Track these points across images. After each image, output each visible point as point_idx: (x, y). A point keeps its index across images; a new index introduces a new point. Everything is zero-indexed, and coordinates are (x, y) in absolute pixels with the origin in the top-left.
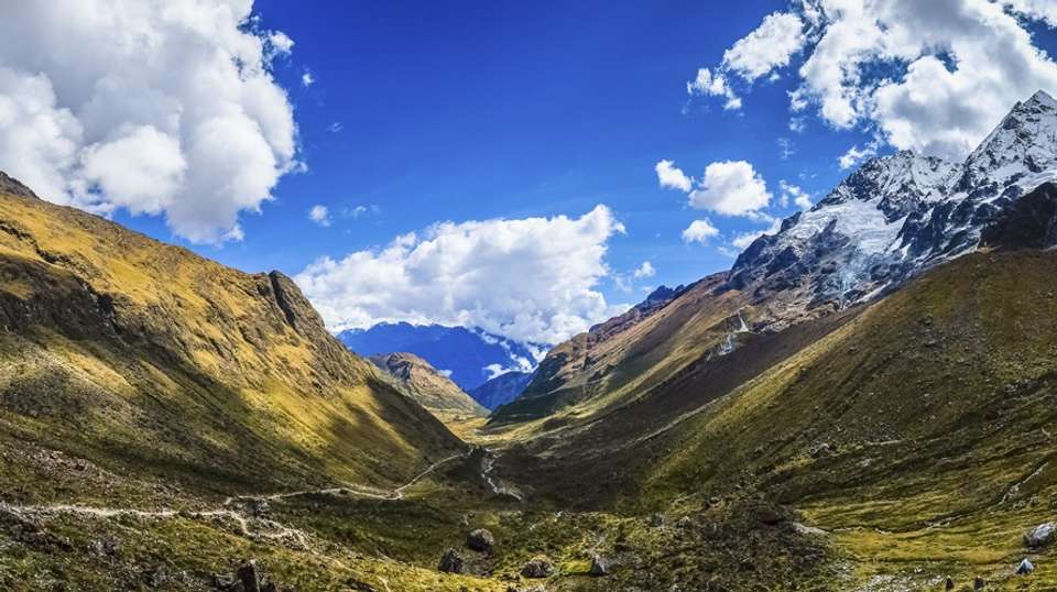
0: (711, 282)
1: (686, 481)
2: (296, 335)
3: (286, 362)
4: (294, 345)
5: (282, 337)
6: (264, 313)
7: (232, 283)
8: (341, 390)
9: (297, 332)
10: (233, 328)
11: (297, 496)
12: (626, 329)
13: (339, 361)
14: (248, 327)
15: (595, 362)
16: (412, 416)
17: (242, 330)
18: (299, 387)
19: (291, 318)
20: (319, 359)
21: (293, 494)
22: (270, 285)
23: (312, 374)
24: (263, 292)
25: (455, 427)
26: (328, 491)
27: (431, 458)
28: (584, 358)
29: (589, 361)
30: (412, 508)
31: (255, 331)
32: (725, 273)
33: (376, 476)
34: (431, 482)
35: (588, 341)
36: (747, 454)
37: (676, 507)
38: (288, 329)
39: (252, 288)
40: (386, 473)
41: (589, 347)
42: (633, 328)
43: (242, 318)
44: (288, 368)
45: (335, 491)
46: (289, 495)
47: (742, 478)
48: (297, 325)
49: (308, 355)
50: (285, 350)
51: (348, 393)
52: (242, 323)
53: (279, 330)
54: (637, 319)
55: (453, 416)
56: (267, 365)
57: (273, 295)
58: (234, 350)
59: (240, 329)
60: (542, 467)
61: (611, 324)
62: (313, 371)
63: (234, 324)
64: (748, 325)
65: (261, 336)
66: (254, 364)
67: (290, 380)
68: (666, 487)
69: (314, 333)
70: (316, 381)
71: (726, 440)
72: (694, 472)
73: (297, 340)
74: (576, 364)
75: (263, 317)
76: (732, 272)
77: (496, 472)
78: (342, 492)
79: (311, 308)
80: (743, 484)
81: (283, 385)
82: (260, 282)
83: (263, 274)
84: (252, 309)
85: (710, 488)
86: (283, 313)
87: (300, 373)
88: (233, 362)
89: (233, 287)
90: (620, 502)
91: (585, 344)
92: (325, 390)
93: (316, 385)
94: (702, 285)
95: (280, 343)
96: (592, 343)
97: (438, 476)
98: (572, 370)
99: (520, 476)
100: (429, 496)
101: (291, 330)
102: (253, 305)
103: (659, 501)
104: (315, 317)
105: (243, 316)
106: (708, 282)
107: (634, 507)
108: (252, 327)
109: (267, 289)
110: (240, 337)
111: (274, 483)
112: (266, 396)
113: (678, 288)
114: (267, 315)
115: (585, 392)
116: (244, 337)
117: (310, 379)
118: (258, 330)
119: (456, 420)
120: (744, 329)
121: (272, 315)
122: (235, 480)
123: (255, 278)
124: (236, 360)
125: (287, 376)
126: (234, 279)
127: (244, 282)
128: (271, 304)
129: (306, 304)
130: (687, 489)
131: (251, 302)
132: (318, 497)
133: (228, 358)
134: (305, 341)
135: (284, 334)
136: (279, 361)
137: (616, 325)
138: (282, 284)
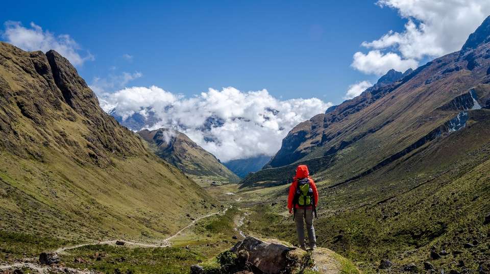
0: (440, 64)
1: (414, 237)
2: (73, 111)
3: (64, 135)
4: (72, 121)
5: (59, 113)
6: (42, 90)
7: (9, 58)
8: (115, 161)
9: (74, 108)
10: (11, 102)
11: (79, 248)
12: (358, 110)
13: (113, 135)
14: (27, 102)
15: (330, 139)
16: (176, 181)
17: (20, 105)
18: (76, 157)
19: (68, 96)
20: (94, 133)
21: (77, 246)
22: (47, 63)
23: (89, 146)
24: (41, 70)
25: (212, 190)
26: (106, 242)
27: (192, 216)
28: (321, 135)
29: (325, 138)
30: (179, 253)
31: (33, 106)
32: (455, 54)
33: (147, 229)
34: (192, 233)
35: (325, 121)
36: (479, 218)
37: (405, 256)
38: (65, 105)
39: (29, 65)
40: (156, 227)
41: (326, 126)
42: (365, 110)
43: (19, 93)
44: (66, 141)
45: (112, 243)
46: (73, 247)
47: (474, 238)
48: (73, 101)
49: (84, 129)
50: (63, 125)
51: (123, 163)
52: (20, 98)
53: (57, 106)
54: (369, 100)
55: (211, 182)
56: (46, 138)
57: (51, 74)
58: (12, 123)
59: (18, 104)
60: (284, 223)
61: (346, 106)
62: (90, 143)
63: (12, 99)
64: (481, 102)
65: (40, 111)
66: (33, 137)
67: (69, 151)
68: (394, 241)
69: (89, 110)
70: (93, 153)
71: (454, 205)
72: (421, 230)
73: (74, 115)
74: (314, 140)
75: (41, 93)
76: (461, 53)
77: (247, 226)
78: (118, 243)
79: (86, 87)
80: (475, 243)
81: (62, 156)
82: (36, 60)
83: (40, 52)
84: (30, 85)
85: (441, 243)
86: (60, 91)
87: (78, 146)
88: (12, 135)
89: (9, 62)
90: (353, 251)
91: (322, 124)
92: (101, 160)
93: (91, 156)
94: (431, 68)
95: (58, 118)
96: (328, 123)
97: (198, 228)
98: (311, 145)
99: (267, 230)
100: (192, 244)
101: (68, 106)
102: (31, 82)
103: (388, 252)
104: (90, 96)
105: (21, 92)
106: (437, 65)
107: (365, 255)
108: (31, 103)
109: (45, 67)
110: (18, 111)
111: (58, 240)
112: (46, 166)
113: (407, 72)
114: (45, 92)
115: (322, 163)
116: (23, 112)
117: (87, 151)
118: (36, 105)
119: (213, 185)
120: (477, 106)
121: (50, 92)
122: (20, 240)
123: (32, 56)
124: (15, 133)
125: (65, 147)
126: (10, 55)
127: (21, 59)
128: (48, 81)
129: (82, 83)
130: (415, 244)
131: (28, 77)
132: (98, 247)
133: (7, 130)
134: (81, 117)
135: (60, 109)
136: (58, 135)
137: (349, 107)
138: (59, 63)
